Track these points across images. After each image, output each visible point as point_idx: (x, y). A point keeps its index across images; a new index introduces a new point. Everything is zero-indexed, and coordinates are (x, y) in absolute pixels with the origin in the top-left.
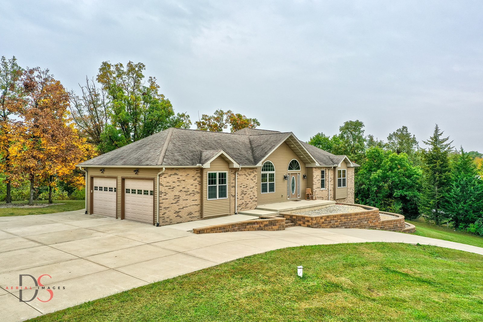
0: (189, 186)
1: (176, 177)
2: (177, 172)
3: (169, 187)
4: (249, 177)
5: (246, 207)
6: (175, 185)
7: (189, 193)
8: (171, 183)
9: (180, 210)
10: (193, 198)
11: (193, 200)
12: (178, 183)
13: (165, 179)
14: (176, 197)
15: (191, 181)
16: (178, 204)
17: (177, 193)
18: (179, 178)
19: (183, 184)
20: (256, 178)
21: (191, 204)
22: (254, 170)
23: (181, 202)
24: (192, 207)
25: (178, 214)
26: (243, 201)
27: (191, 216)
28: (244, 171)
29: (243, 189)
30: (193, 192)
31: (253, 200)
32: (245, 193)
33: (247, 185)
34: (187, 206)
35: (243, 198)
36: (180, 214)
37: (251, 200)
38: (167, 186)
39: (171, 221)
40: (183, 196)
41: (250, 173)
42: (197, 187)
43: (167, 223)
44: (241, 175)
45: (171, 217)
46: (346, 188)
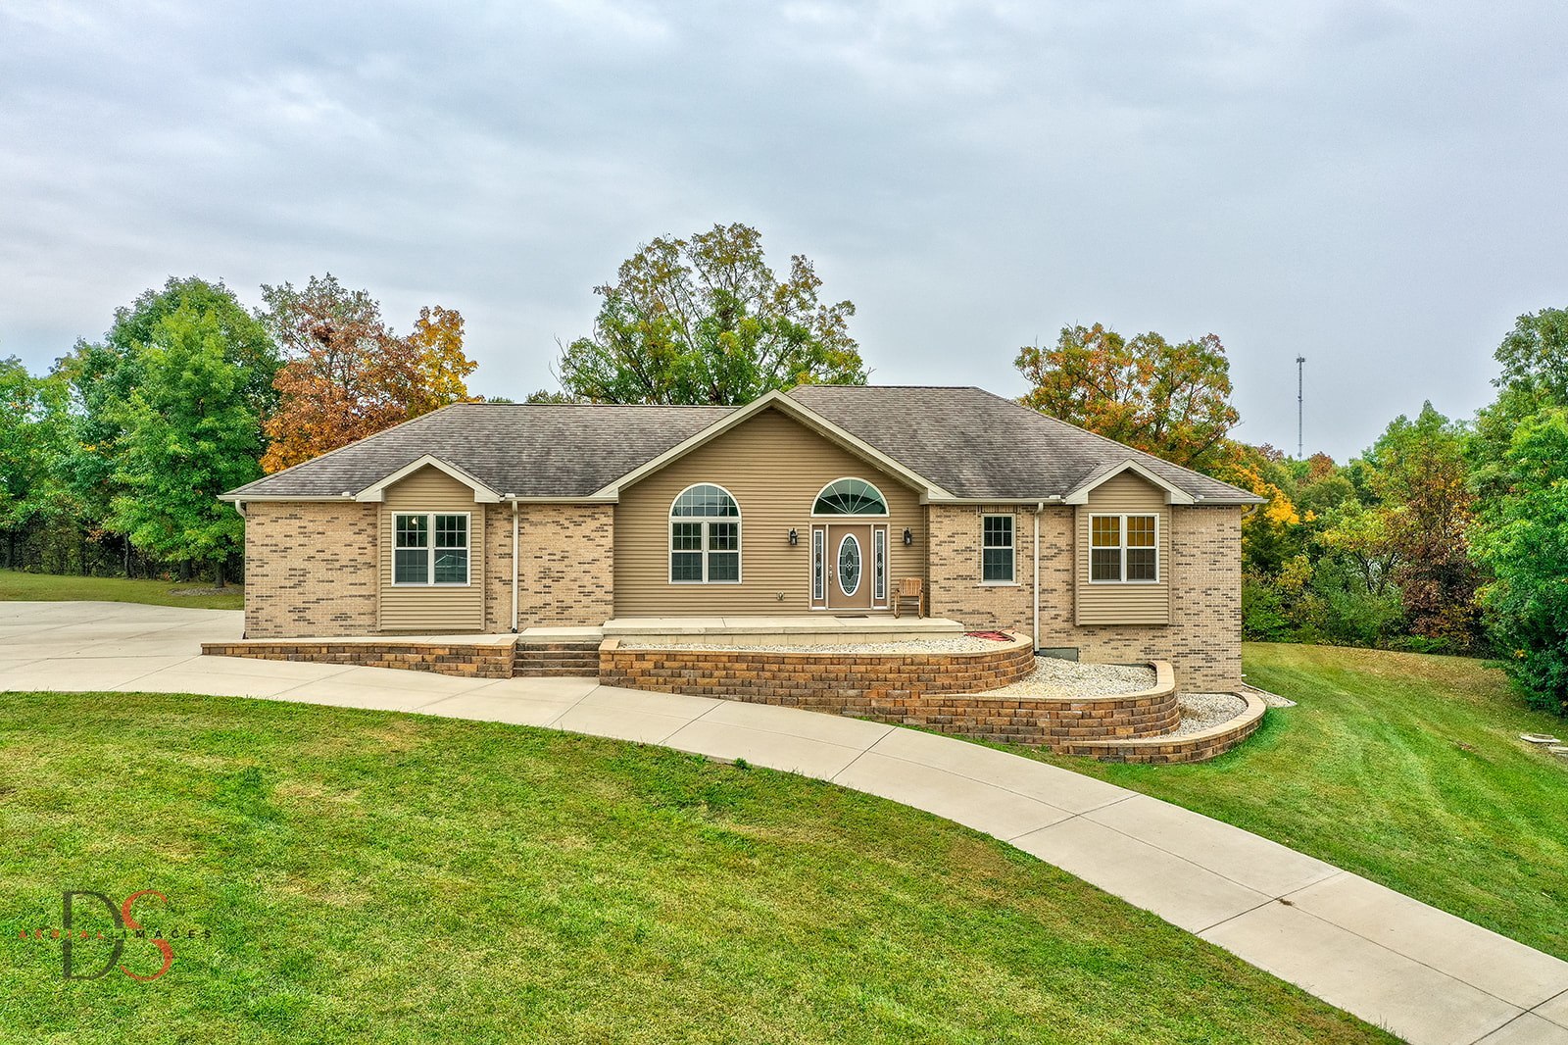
0: (338, 548)
1: (297, 523)
2: (298, 511)
3: (274, 548)
4: (577, 532)
5: (559, 616)
6: (289, 542)
7: (337, 565)
8: (279, 539)
9: (307, 605)
10: (353, 579)
11: (351, 584)
12: (302, 540)
13: (259, 529)
14: (293, 572)
15: (348, 535)
16: (301, 590)
17: (299, 564)
18: (305, 527)
19: (318, 542)
20: (605, 534)
21: (345, 593)
22: (597, 510)
23: (310, 585)
24: (348, 601)
25: (301, 614)
26: (548, 598)
27: (344, 623)
28: (554, 513)
29: (547, 565)
30: (353, 563)
31: (593, 597)
32: (560, 575)
33: (566, 554)
34: (332, 596)
35: (547, 590)
36: (308, 615)
37: (582, 598)
38: (267, 545)
39: (278, 629)
40: (318, 570)
41: (581, 519)
42: (365, 551)
43: (264, 633)
44: (541, 523)
45: (278, 621)
46: (1158, 585)
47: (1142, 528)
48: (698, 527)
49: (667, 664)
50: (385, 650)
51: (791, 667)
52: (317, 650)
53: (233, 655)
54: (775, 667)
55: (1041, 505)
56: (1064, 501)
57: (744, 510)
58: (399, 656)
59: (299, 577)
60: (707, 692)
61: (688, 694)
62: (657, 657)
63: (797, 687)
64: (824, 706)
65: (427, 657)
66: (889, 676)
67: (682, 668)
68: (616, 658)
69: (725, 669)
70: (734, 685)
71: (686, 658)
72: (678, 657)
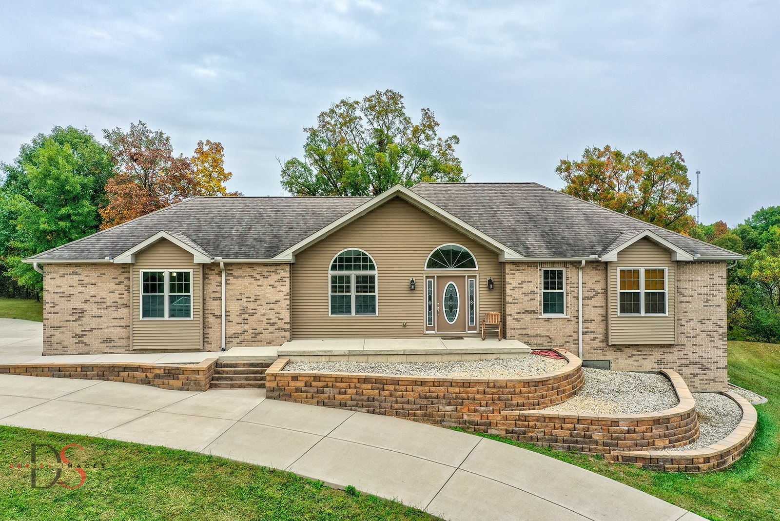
0: (105, 294)
1: (77, 278)
2: (78, 270)
3: (62, 295)
4: (265, 282)
5: (253, 339)
6: (72, 290)
7: (104, 305)
8: (65, 288)
9: (84, 333)
10: (115, 315)
11: (114, 319)
12: (81, 289)
13: (52, 282)
14: (75, 311)
15: (112, 286)
16: (80, 323)
17: (79, 305)
18: (83, 281)
19: (92, 290)
20: (284, 283)
21: (110, 325)
22: (278, 267)
23: (86, 319)
24: (112, 329)
25: (81, 339)
26: (246, 327)
27: (109, 345)
28: (250, 270)
29: (245, 304)
30: (115, 304)
31: (276, 326)
32: (253, 311)
33: (258, 297)
34: (101, 327)
35: (245, 321)
36: (85, 339)
37: (269, 327)
38: (57, 293)
39: (65, 349)
40: (91, 309)
41: (268, 273)
42: (123, 296)
43: (56, 352)
44: (241, 277)
45: (65, 344)
46: (667, 317)
47: (656, 276)
48: (348, 278)
49: (314, 384)
50: (122, 369)
51: (403, 388)
52: (74, 369)
53: (15, 373)
54: (392, 388)
55: (584, 263)
56: (600, 259)
57: (379, 266)
58: (131, 373)
59: (79, 314)
60: (342, 405)
61: (329, 406)
62: (307, 379)
63: (408, 402)
64: (428, 418)
65: (149, 375)
66: (477, 396)
67: (324, 387)
68: (278, 379)
69: (356, 388)
70: (362, 400)
71: (327, 379)
72: (322, 379)
